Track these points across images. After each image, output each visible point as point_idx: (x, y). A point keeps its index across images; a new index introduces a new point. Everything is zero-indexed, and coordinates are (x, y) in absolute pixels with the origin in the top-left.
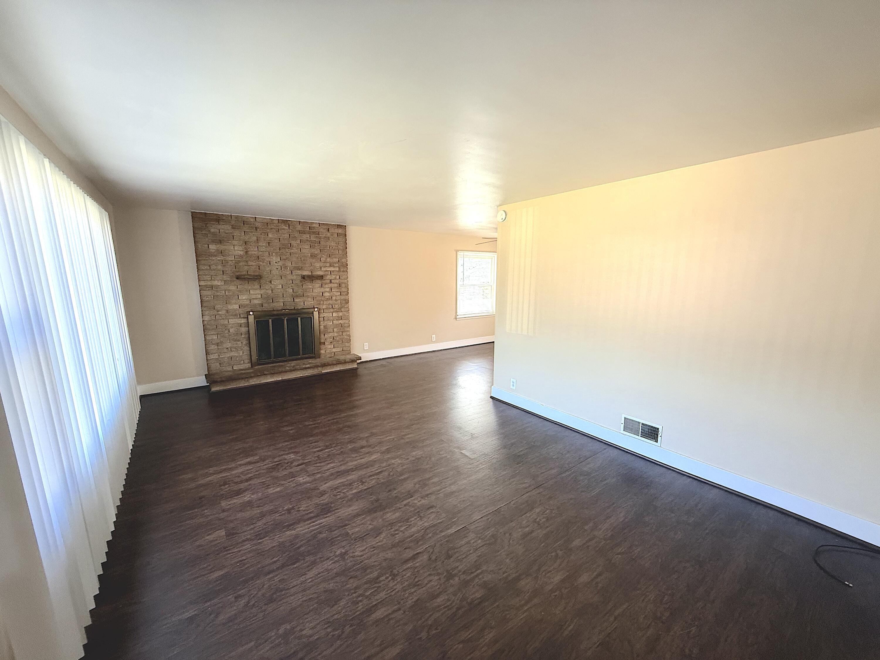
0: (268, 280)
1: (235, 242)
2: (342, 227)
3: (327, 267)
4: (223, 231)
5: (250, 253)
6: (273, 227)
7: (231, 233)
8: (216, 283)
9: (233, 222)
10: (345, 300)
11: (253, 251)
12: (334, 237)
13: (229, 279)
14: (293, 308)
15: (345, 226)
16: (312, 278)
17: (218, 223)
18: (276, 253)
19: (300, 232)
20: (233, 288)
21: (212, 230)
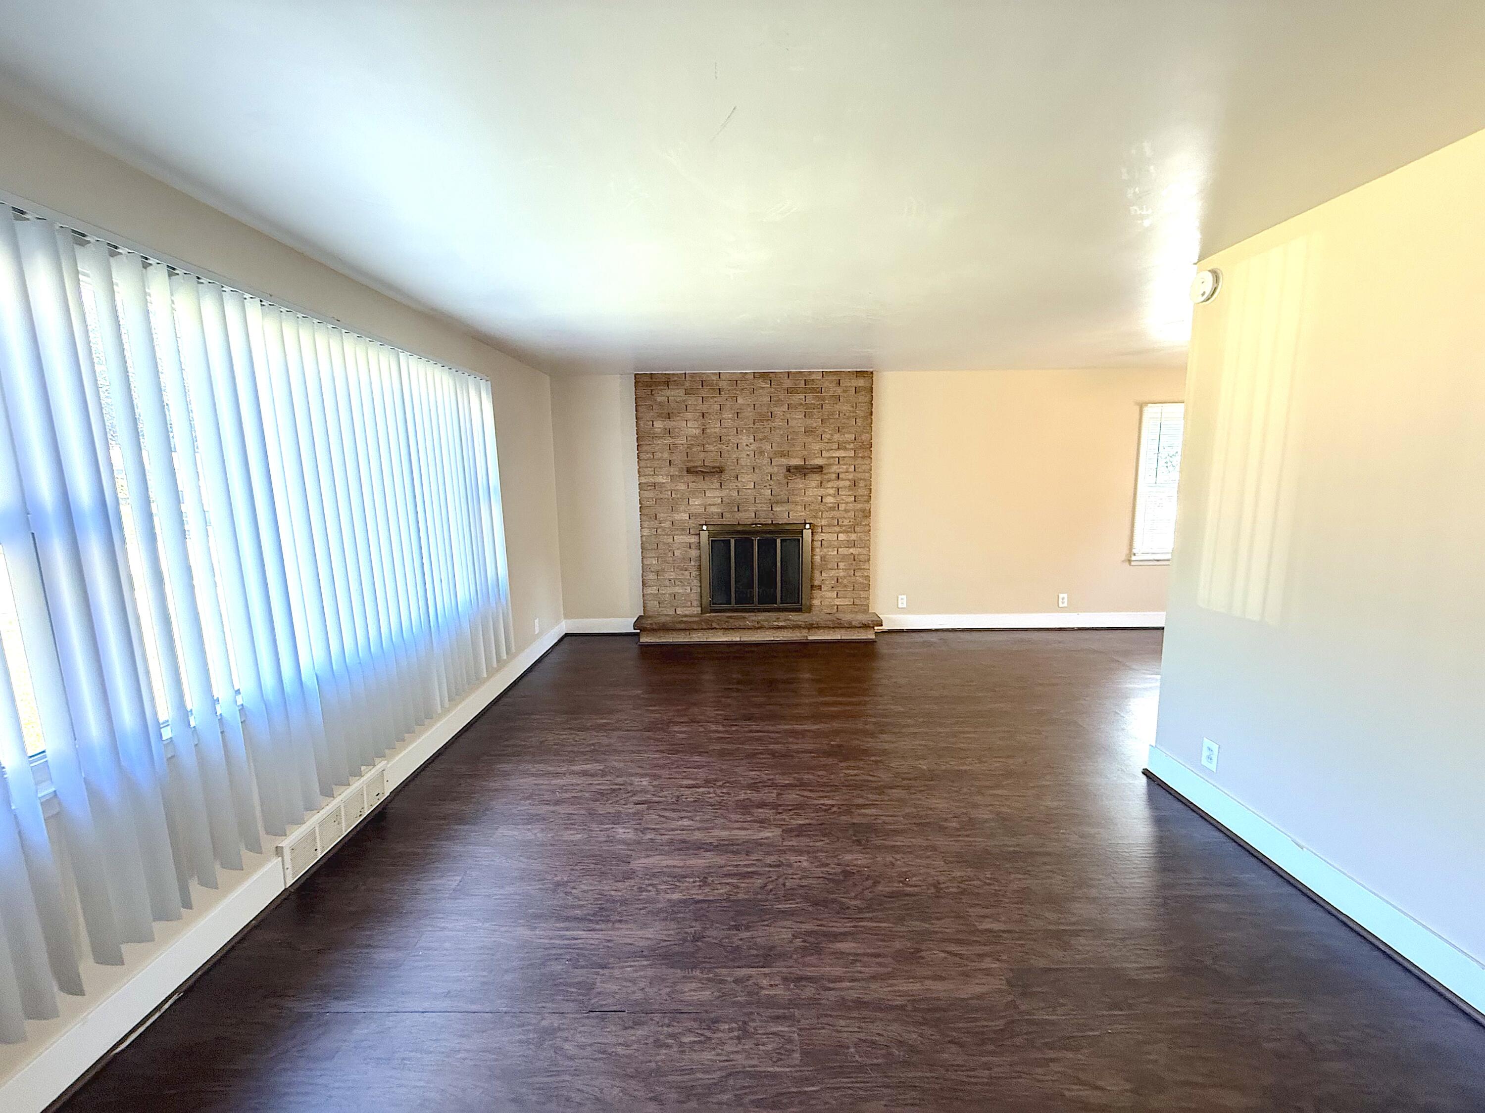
0: (733, 475)
1: (689, 415)
2: (867, 375)
3: (832, 449)
4: (673, 398)
5: (708, 431)
6: (746, 386)
7: (684, 401)
8: (660, 479)
9: (687, 384)
10: (863, 511)
11: (714, 428)
12: (848, 396)
13: (677, 473)
14: (770, 522)
15: (872, 373)
16: (803, 471)
17: (666, 388)
18: (748, 429)
19: (789, 391)
20: (682, 487)
21: (659, 399)
